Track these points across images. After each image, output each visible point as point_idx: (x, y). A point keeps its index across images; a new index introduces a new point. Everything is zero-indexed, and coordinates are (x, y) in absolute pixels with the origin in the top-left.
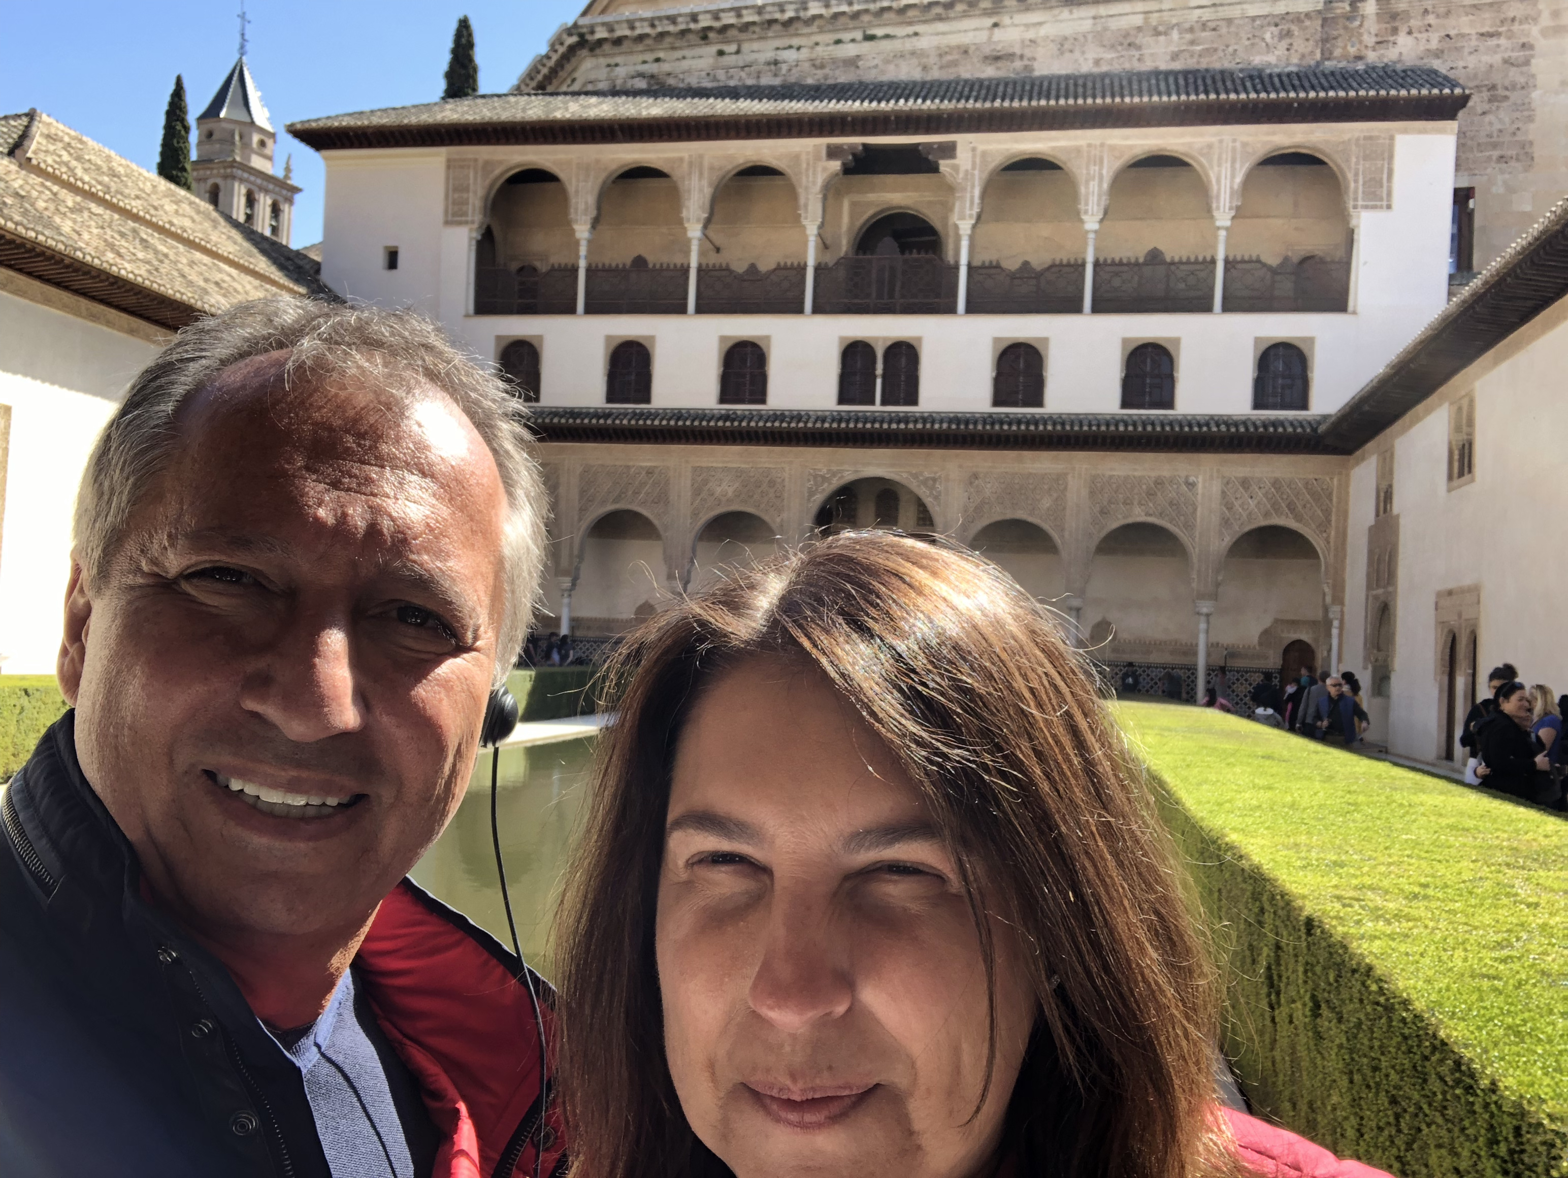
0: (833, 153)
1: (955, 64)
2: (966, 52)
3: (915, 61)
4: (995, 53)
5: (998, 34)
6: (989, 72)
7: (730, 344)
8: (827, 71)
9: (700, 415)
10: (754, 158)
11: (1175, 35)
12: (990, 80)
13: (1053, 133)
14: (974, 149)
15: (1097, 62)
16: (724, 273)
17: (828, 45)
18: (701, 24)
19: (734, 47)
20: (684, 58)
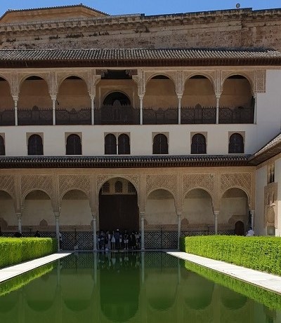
0: (98, 72)
1: (129, 44)
3: (116, 43)
5: (143, 34)
7: (68, 135)
9: (61, 158)
10: (72, 73)
11: (197, 37)
13: (167, 67)
15: (174, 45)
17: (87, 36)
18: (45, 28)
19: (56, 36)
20: (38, 39)
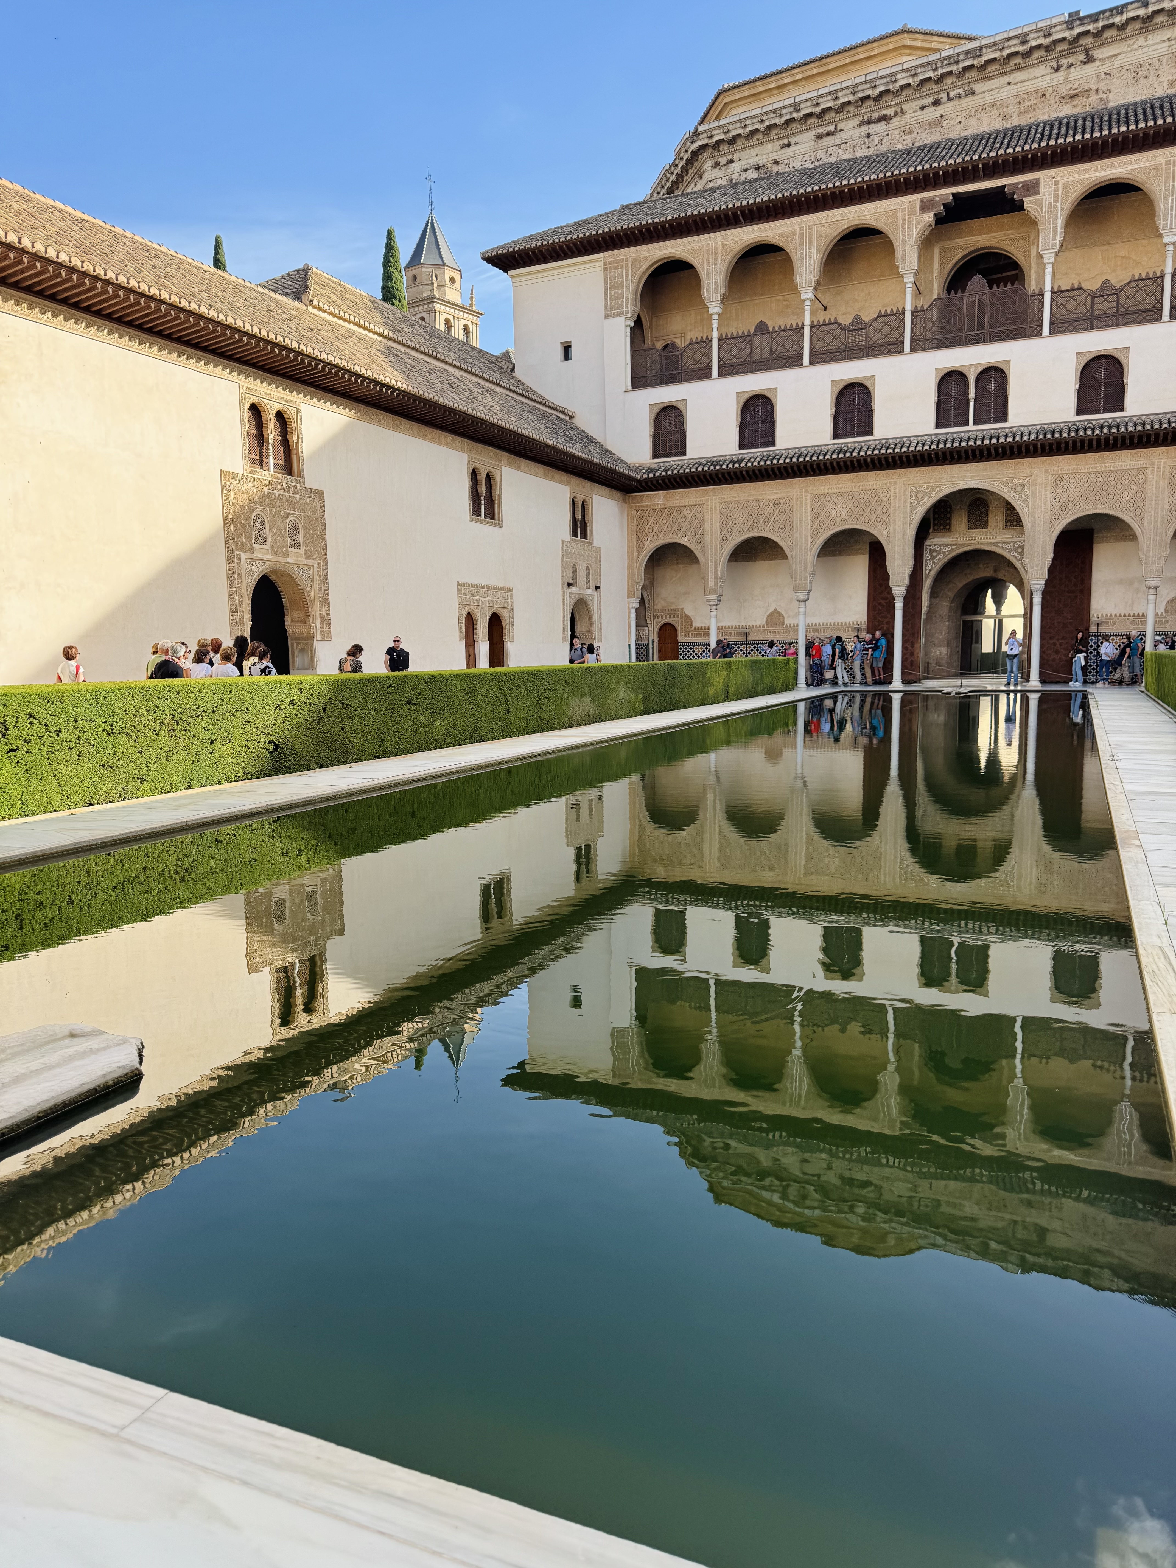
0: (925, 206)
1: (1033, 108)
2: (1044, 95)
3: (995, 112)
4: (1071, 92)
5: (1074, 73)
6: (1066, 110)
7: (840, 386)
8: (914, 135)
9: (818, 451)
10: (857, 223)
12: (1069, 117)
13: (1133, 157)
14: (1056, 183)
16: (831, 327)
17: (915, 112)
18: (803, 112)
19: (831, 128)
20: (789, 145)
